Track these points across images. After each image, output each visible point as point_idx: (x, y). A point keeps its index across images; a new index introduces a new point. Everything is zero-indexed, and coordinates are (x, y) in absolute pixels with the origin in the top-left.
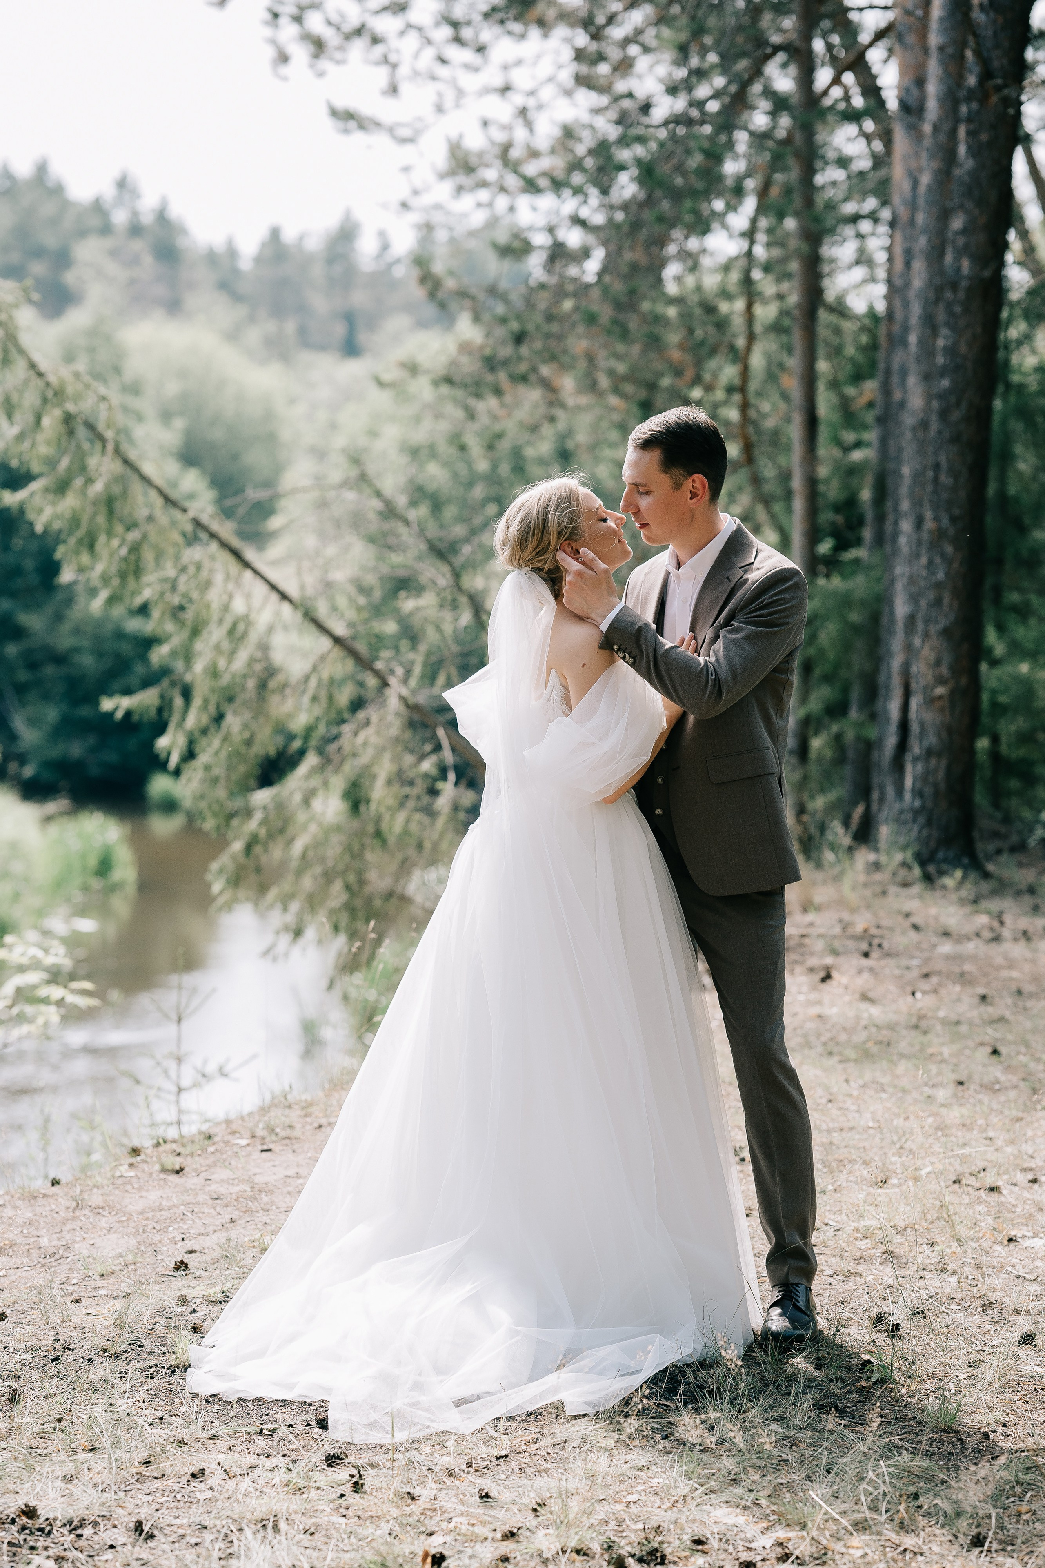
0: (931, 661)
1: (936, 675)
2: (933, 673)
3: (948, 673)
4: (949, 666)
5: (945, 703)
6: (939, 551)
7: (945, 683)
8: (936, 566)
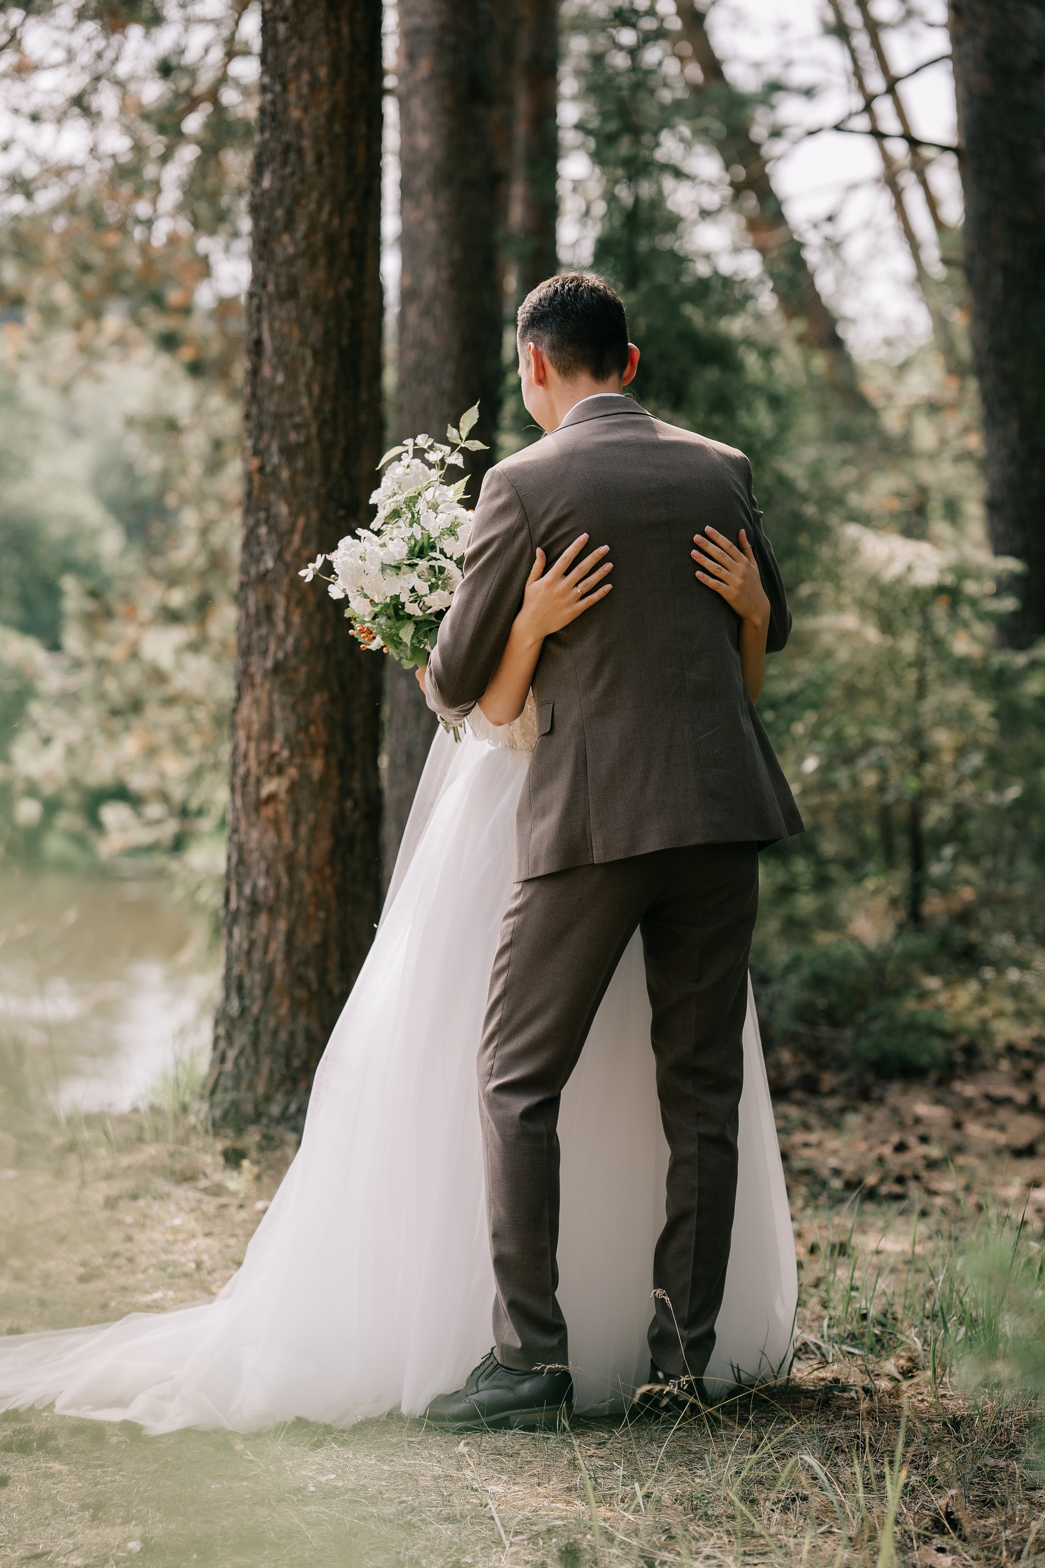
0: (256, 727)
1: (264, 756)
2: (258, 751)
3: (285, 753)
4: (287, 738)
5: (282, 808)
6: (262, 515)
7: (280, 771)
8: (259, 543)
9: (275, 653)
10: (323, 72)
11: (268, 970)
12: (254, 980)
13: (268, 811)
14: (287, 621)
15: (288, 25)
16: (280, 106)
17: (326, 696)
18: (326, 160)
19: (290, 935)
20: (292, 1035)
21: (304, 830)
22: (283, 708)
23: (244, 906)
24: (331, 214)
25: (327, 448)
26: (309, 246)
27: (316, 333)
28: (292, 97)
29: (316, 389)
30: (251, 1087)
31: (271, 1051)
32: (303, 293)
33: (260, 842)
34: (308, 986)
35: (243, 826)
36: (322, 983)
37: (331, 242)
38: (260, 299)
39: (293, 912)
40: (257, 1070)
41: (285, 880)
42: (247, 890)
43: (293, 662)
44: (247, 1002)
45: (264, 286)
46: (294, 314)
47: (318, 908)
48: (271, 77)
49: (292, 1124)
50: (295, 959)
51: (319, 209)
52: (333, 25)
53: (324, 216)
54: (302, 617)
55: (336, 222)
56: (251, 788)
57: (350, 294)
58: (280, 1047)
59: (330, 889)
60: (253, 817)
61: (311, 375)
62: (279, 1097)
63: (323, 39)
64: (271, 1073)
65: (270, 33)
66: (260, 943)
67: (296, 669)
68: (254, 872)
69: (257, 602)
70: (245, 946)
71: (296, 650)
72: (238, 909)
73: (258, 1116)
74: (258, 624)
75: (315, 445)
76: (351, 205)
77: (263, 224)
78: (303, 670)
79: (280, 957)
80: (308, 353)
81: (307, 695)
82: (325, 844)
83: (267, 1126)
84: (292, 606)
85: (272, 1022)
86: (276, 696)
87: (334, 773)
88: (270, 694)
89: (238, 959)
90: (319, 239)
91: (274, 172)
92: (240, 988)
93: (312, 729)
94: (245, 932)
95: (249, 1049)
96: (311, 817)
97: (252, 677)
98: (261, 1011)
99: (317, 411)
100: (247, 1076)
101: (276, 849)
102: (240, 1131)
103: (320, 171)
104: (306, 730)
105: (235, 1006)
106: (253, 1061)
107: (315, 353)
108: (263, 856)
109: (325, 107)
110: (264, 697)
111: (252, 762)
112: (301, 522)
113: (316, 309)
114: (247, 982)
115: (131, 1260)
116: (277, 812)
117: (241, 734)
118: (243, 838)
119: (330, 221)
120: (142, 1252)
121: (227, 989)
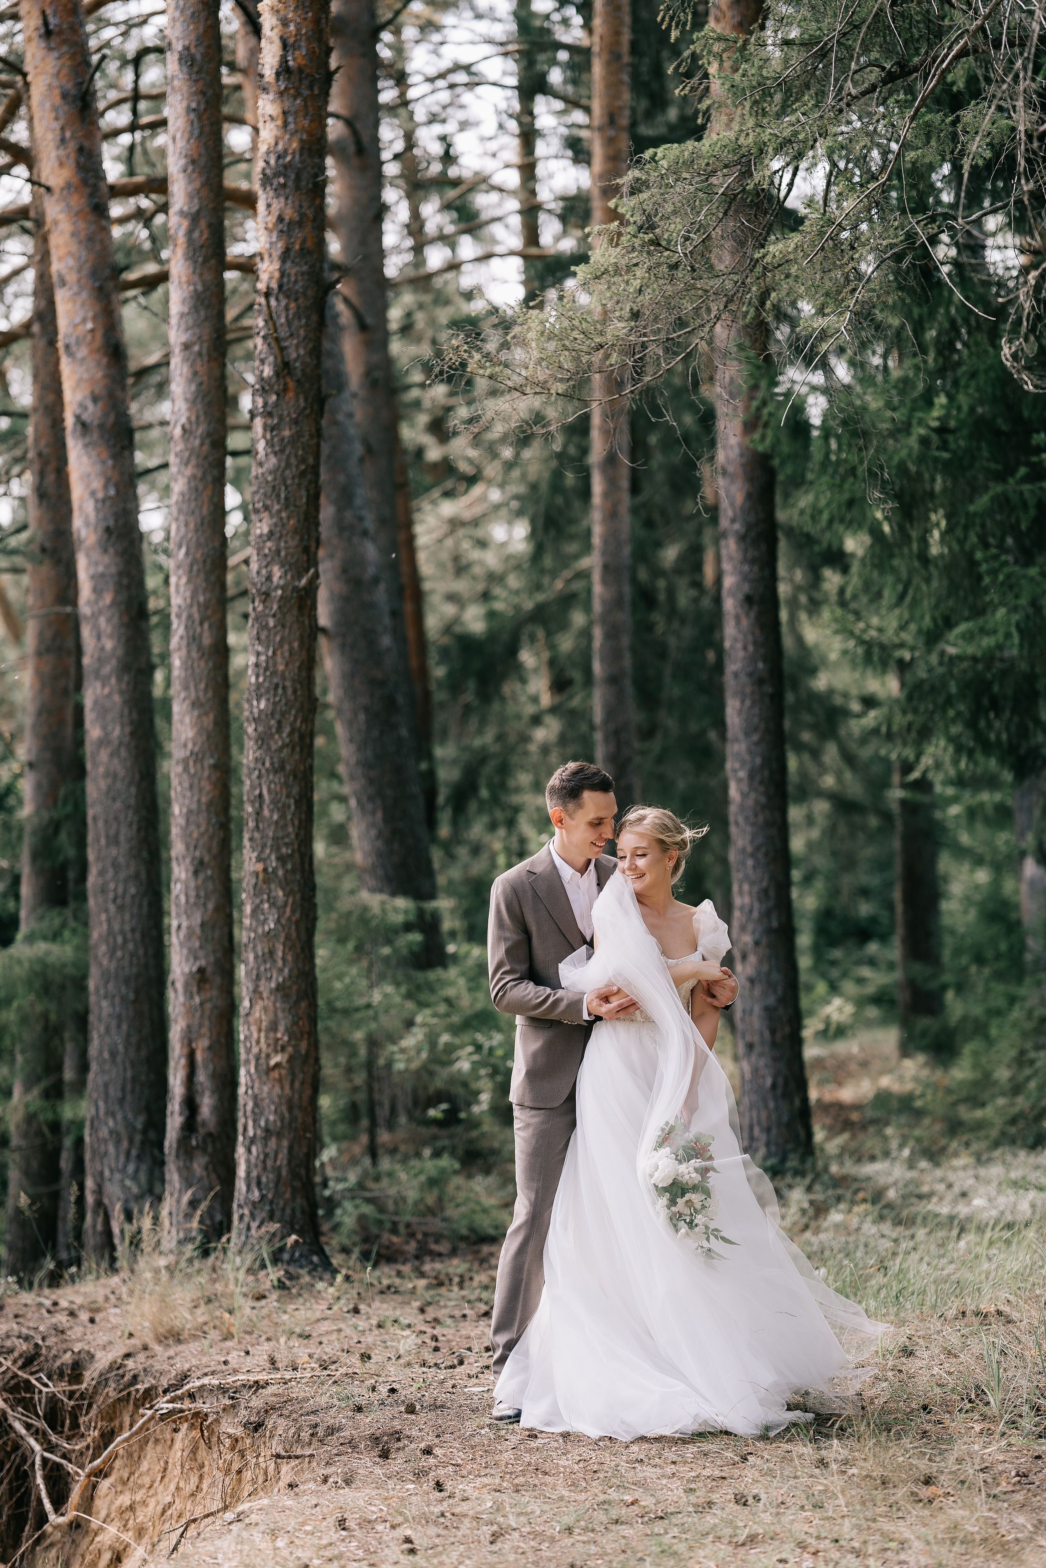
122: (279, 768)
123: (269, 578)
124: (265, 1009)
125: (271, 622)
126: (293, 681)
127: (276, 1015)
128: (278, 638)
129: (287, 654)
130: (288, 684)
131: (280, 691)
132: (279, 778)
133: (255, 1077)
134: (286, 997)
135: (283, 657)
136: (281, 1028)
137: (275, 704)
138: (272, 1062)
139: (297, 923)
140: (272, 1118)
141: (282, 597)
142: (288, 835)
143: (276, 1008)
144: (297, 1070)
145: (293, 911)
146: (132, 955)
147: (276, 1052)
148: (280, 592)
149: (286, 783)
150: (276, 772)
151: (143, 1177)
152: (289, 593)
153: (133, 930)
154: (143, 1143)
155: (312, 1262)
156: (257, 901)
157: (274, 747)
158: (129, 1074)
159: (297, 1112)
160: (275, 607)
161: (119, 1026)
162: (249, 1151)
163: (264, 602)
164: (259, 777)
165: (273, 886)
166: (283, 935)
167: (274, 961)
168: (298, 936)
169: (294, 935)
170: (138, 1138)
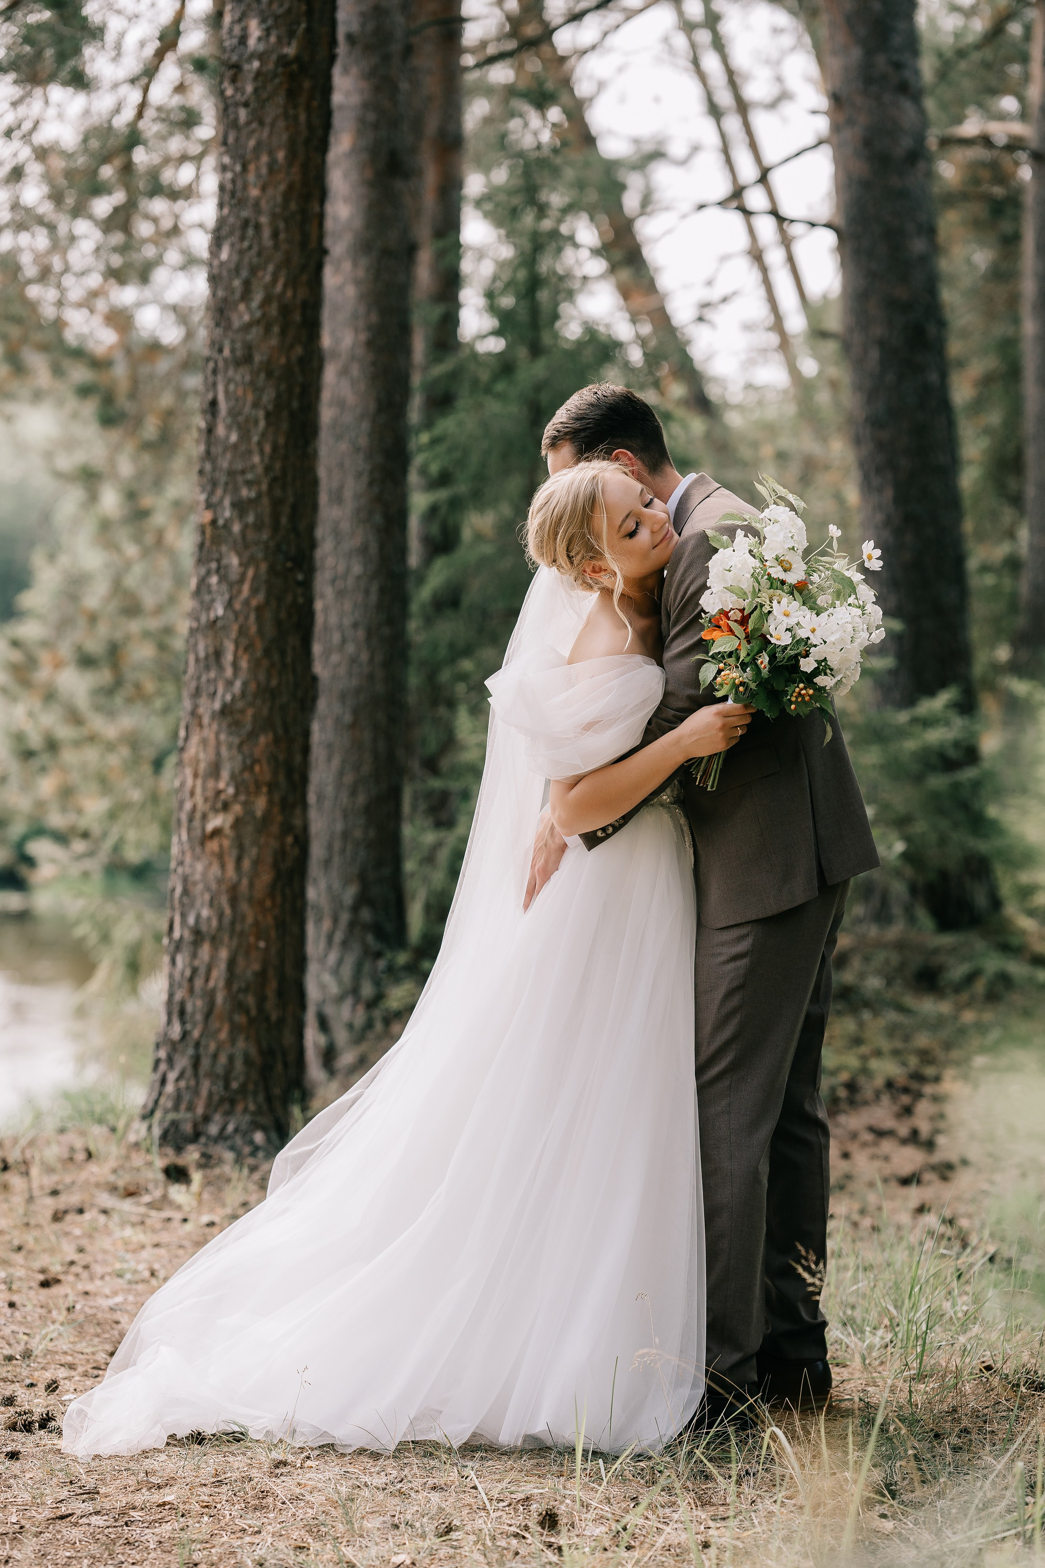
0: (202, 766)
1: (210, 794)
2: (204, 789)
3: (231, 791)
4: (233, 776)
5: (226, 843)
6: (214, 565)
7: (226, 807)
8: (210, 592)
9: (223, 696)
10: (281, 155)
11: (210, 996)
12: (196, 1006)
13: (213, 846)
14: (235, 665)
15: (249, 110)
16: (239, 184)
17: (271, 736)
18: (282, 236)
19: (232, 964)
20: (231, 1059)
21: (246, 864)
22: (230, 747)
23: (187, 935)
24: (285, 286)
25: (276, 504)
26: (264, 315)
27: (268, 396)
28: (251, 177)
29: (268, 448)
30: (191, 1108)
31: (211, 1074)
32: (257, 358)
33: (204, 874)
34: (247, 1012)
35: (188, 859)
36: (261, 1009)
37: (285, 311)
38: (216, 363)
39: (235, 942)
40: (196, 1092)
41: (228, 911)
42: (191, 920)
43: (240, 705)
44: (188, 1027)
45: (220, 350)
46: (248, 378)
47: (258, 938)
48: (231, 157)
49: (229, 1143)
50: (235, 987)
51: (274, 281)
52: (291, 112)
53: (279, 288)
54: (249, 662)
55: (289, 293)
56: (197, 823)
57: (301, 361)
58: (220, 1070)
59: (270, 920)
60: (198, 850)
61: (263, 435)
62: (217, 1117)
63: (281, 124)
64: (210, 1094)
65: (232, 117)
66: (202, 971)
67: (242, 712)
68: (198, 903)
69: (206, 647)
70: (188, 973)
71: (243, 694)
72: (182, 937)
73: (196, 1137)
74: (207, 668)
75: (265, 501)
76: (304, 278)
77: (220, 293)
78: (250, 712)
79: (221, 984)
80: (261, 414)
81: (253, 735)
82: (266, 877)
83: (206, 1145)
84: (240, 652)
85: (213, 1046)
86: (223, 737)
87: (276, 810)
88: (217, 734)
89: (180, 986)
90: (273, 310)
91: (232, 245)
92: (182, 1013)
93: (257, 768)
94: (187, 960)
95: (189, 1072)
96: (254, 851)
97: (200, 718)
98: (201, 1035)
99: (268, 469)
100: (186, 1097)
101: (219, 882)
102: (179, 1149)
103: (276, 246)
104: (251, 768)
105: (176, 1030)
106: (192, 1083)
107: (268, 415)
108: (208, 889)
109: (282, 187)
110: (212, 737)
111: (199, 798)
112: (250, 573)
113: (269, 374)
114: (189, 1008)
115: (86, 1267)
116: (221, 846)
117: (188, 772)
118: (188, 870)
119: (284, 292)
120: (96, 1261)
121: (170, 1014)
122: (245, 359)
123: (243, 39)
124: (204, 742)
125: (243, 114)
126: (274, 216)
127: (218, 754)
128: (252, 143)
129: (264, 171)
130: (264, 220)
131: (250, 232)
132: (242, 375)
133: (186, 847)
134: (235, 725)
135: (259, 176)
136: (225, 774)
137: (241, 252)
138: (210, 827)
139: (259, 609)
140: (205, 913)
141: (258, 74)
142: (253, 467)
143: (218, 744)
144: (247, 842)
145: (254, 591)
146: (353, 660)
147: (216, 811)
148: (256, 64)
149: (252, 383)
150: (238, 363)
151: (347, 971)
152: (271, 66)
153: (355, 626)
154: (352, 925)
155: (251, 1142)
156: (203, 571)
157: (236, 323)
158: (339, 827)
159: (244, 907)
160: (249, 89)
161: (329, 759)
162: (173, 962)
163: (234, 80)
164: (215, 372)
165: (224, 548)
166: (235, 628)
167: (221, 668)
168: (260, 631)
169: (253, 629)
170: (345, 917)
